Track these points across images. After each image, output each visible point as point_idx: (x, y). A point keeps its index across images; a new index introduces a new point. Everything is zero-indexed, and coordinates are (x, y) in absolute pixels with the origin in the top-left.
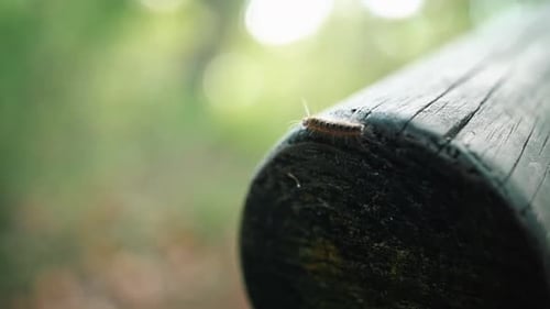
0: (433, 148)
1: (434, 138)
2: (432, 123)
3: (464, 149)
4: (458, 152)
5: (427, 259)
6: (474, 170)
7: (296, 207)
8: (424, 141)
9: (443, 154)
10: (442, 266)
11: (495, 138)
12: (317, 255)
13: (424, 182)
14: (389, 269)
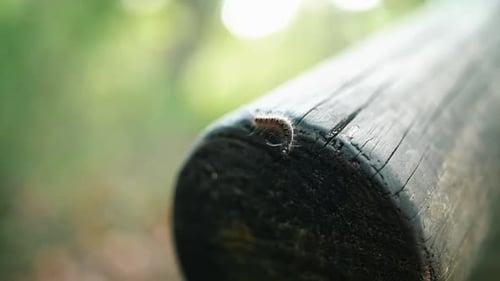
0: (321, 141)
1: (322, 133)
2: (322, 119)
3: (347, 142)
4: (342, 144)
5: (323, 236)
6: (355, 159)
7: (215, 194)
8: (313, 136)
9: (330, 146)
10: (335, 242)
11: (377, 130)
12: (235, 234)
13: (316, 171)
14: (292, 245)
